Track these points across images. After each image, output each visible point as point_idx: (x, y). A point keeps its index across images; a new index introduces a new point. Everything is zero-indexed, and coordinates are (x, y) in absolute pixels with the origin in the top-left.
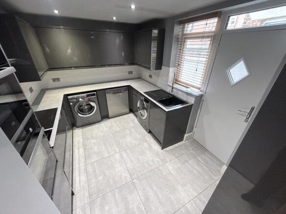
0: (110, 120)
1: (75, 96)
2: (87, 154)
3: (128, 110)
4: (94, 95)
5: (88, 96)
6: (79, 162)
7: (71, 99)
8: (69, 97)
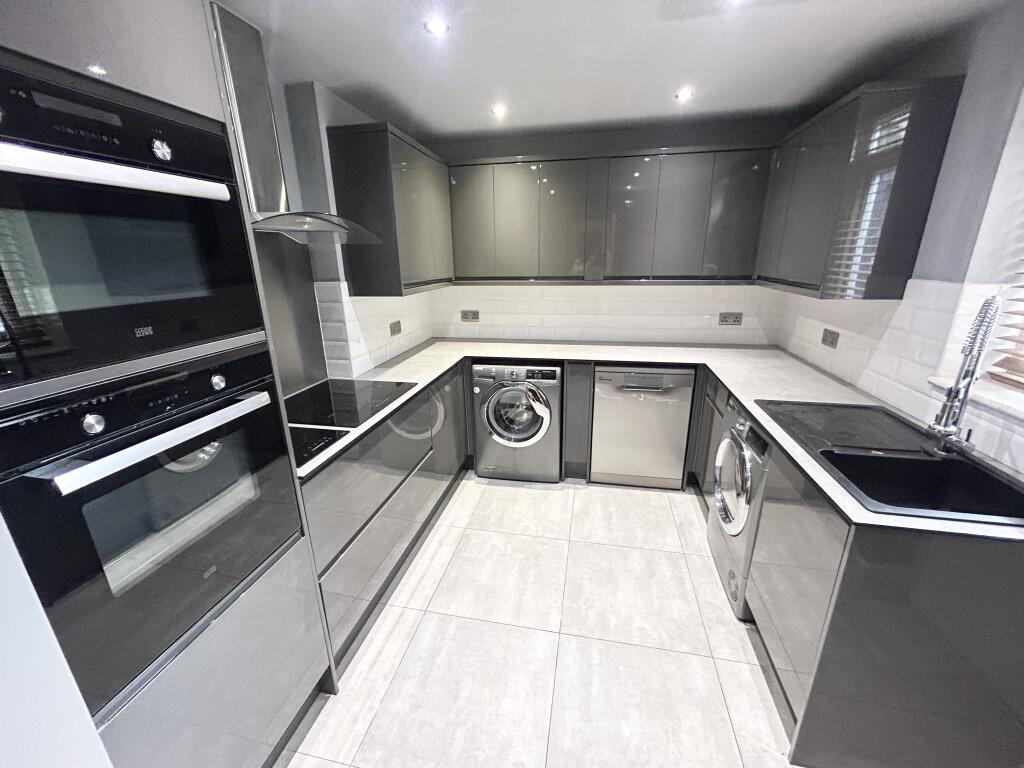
0: (592, 488)
1: (494, 368)
2: (453, 574)
3: (676, 474)
4: (552, 376)
5: (531, 375)
6: (415, 590)
7: (483, 375)
8: (477, 368)
